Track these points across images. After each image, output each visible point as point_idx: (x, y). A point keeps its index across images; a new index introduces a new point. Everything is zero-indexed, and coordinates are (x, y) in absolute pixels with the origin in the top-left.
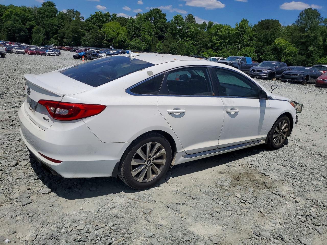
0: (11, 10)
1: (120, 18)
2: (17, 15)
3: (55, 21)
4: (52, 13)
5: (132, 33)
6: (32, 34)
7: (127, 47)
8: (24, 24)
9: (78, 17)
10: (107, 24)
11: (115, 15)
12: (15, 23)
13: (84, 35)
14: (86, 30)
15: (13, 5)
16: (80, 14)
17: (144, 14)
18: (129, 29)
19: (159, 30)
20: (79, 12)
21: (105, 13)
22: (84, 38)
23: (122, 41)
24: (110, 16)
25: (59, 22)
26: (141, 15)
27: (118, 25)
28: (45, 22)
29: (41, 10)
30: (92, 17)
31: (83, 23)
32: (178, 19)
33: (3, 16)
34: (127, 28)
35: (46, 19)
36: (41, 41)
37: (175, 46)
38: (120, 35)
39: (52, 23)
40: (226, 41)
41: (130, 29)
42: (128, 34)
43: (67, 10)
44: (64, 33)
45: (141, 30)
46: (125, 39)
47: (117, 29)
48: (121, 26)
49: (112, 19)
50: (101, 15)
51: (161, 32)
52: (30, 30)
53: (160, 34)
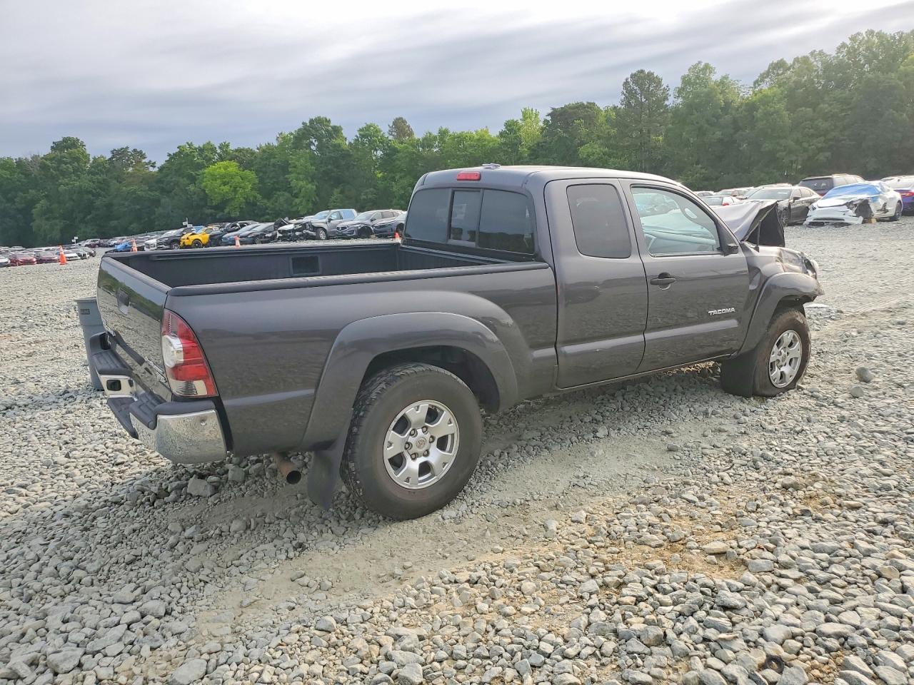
1: (236, 151)
3: (85, 182)
4: (76, 164)
5: (269, 182)
6: (33, 220)
7: (263, 215)
8: (11, 200)
9: (140, 162)
10: (206, 171)
11: (224, 146)
13: (157, 202)
14: (163, 191)
16: (143, 156)
17: (291, 134)
20: (141, 152)
21: (201, 146)
22: (159, 210)
23: (248, 203)
24: (213, 150)
25: (93, 182)
26: (284, 138)
27: (233, 167)
28: (62, 188)
29: (48, 162)
30: (172, 157)
31: (152, 175)
32: (368, 134)
34: (257, 172)
35: (65, 181)
36: (56, 234)
37: (370, 196)
38: (240, 191)
39: (80, 187)
41: (265, 173)
42: (260, 185)
43: (112, 152)
44: (109, 206)
45: (289, 173)
46: (255, 197)
47: (232, 177)
48: (241, 169)
49: (220, 156)
50: (191, 152)
51: (335, 170)
52: (26, 211)
53: (333, 174)
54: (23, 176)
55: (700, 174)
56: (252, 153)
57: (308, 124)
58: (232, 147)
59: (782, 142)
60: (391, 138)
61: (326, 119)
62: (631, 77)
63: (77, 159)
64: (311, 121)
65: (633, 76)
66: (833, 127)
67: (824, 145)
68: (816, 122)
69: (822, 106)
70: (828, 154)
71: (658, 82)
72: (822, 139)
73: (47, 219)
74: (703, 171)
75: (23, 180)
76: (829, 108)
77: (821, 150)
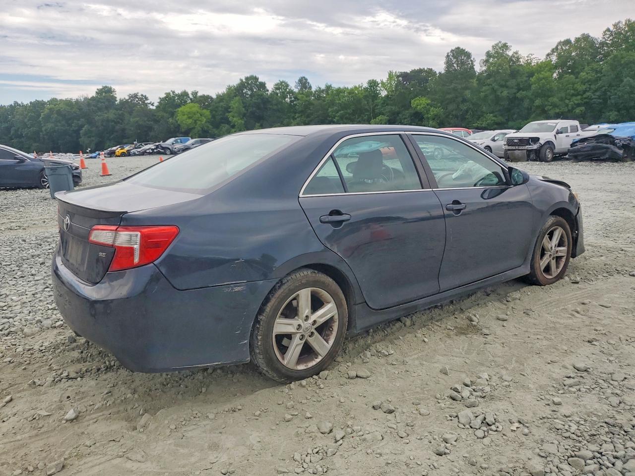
0: (52, 106)
1: (203, 96)
2: (59, 112)
3: (111, 115)
4: (107, 103)
5: (218, 118)
6: (81, 137)
8: (69, 125)
9: (144, 102)
10: (180, 109)
11: (195, 94)
12: (57, 126)
13: (150, 128)
14: (155, 121)
15: (56, 99)
16: (146, 99)
17: (234, 86)
18: (214, 112)
19: (254, 109)
20: (145, 96)
21: (180, 93)
22: (152, 134)
24: (187, 95)
25: (116, 115)
26: (230, 89)
27: (195, 107)
28: (97, 118)
29: (91, 102)
30: (162, 99)
31: (151, 111)
32: (282, 86)
33: (41, 118)
34: (211, 111)
35: (99, 113)
38: (199, 123)
39: (108, 117)
40: (349, 111)
41: (216, 111)
42: (213, 119)
43: (128, 96)
44: (123, 130)
45: (230, 112)
46: (208, 127)
47: (195, 114)
48: (201, 109)
49: (191, 99)
50: (173, 97)
51: (258, 111)
52: (77, 132)
53: (256, 114)
54: (78, 110)
55: (492, 120)
56: (211, 98)
57: (244, 80)
58: (199, 94)
59: (550, 99)
60: (296, 90)
61: (256, 77)
62: (451, 52)
63: (108, 100)
64: (247, 79)
65: (452, 51)
66: (588, 89)
67: (580, 102)
68: (576, 86)
69: (581, 74)
70: (583, 108)
71: (468, 55)
72: (579, 97)
73: (88, 137)
74: (494, 118)
75: (77, 113)
76: (586, 76)
77: (578, 105)
